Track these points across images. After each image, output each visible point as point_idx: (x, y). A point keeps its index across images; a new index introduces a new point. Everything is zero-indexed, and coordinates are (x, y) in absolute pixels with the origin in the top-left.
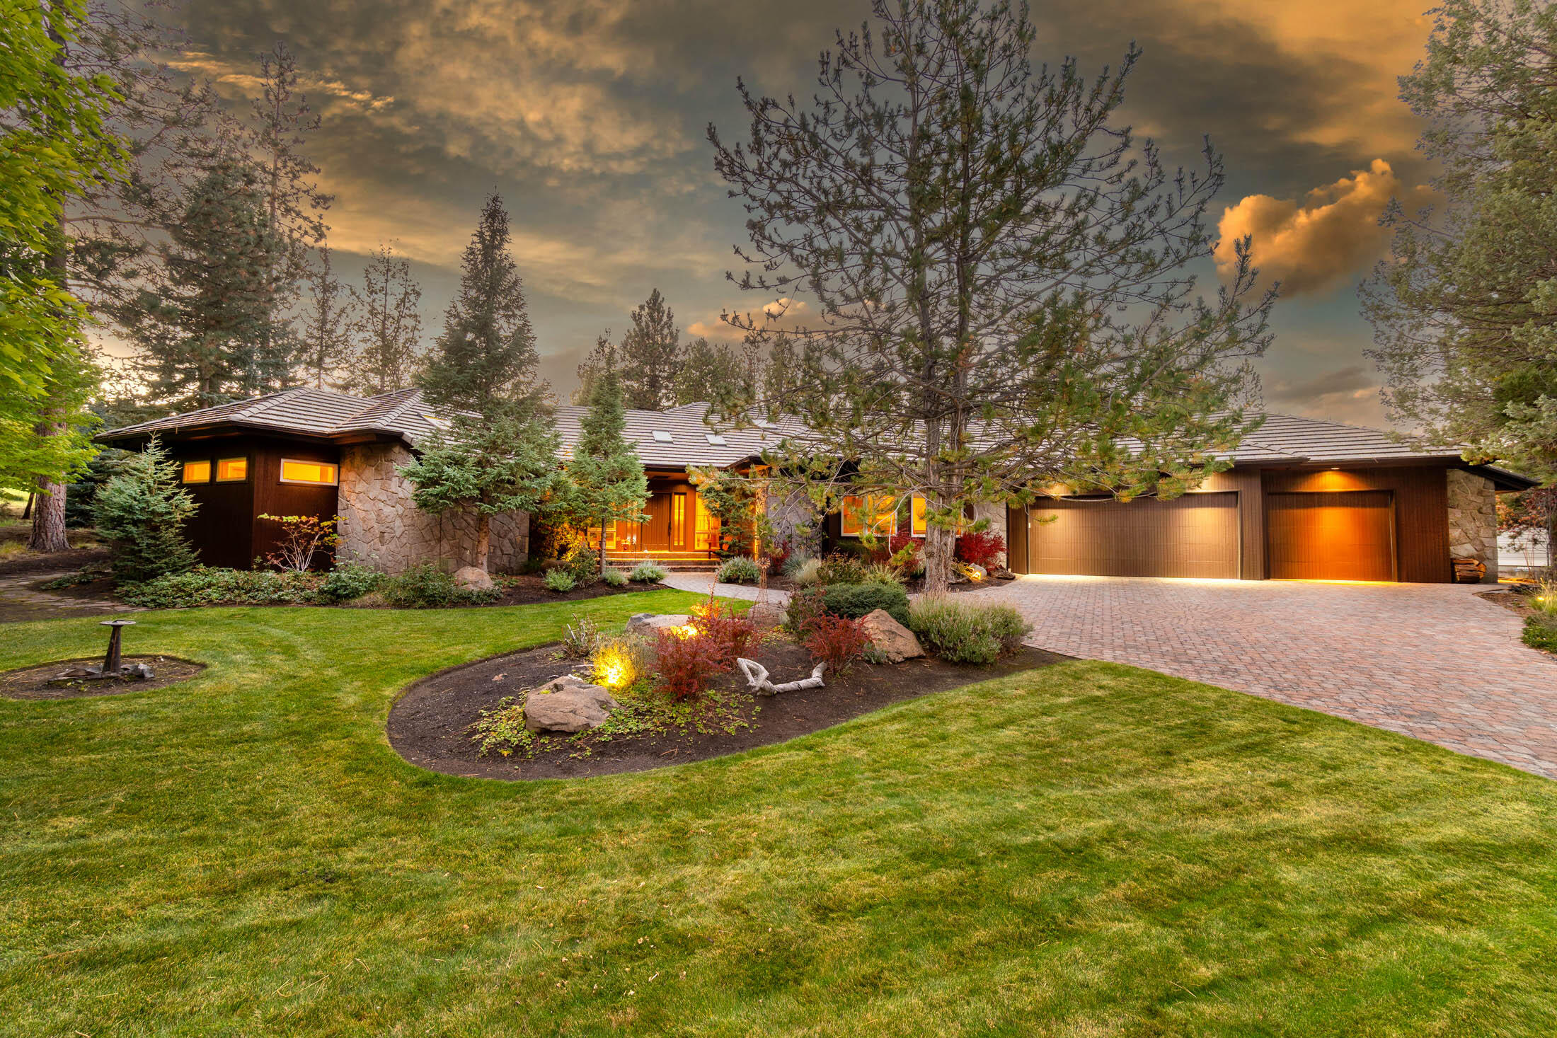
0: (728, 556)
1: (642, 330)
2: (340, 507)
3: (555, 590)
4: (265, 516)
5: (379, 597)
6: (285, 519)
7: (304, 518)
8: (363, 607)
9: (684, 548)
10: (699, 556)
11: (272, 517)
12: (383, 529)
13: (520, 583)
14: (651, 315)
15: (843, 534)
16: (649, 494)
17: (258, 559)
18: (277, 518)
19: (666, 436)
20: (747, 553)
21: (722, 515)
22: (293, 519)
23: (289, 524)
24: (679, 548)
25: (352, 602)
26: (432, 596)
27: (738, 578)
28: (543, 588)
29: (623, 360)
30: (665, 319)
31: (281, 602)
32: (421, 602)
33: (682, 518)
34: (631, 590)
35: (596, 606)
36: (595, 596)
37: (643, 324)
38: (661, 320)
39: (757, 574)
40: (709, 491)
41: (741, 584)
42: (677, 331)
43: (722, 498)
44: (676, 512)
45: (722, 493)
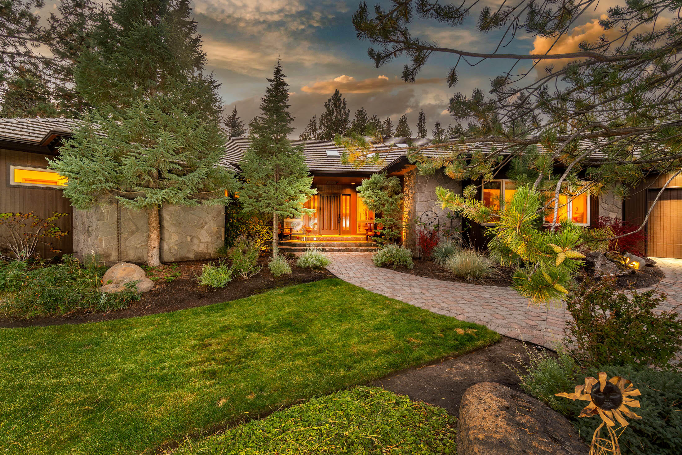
1: (329, 111)
3: (209, 287)
10: (357, 239)
12: (88, 223)
14: (334, 104)
16: (314, 191)
19: (336, 153)
20: (398, 240)
21: (377, 209)
24: (345, 233)
27: (392, 264)
29: (320, 129)
30: (342, 105)
33: (348, 211)
37: (331, 109)
38: (340, 106)
39: (409, 261)
40: (366, 190)
41: (395, 270)
42: (349, 111)
43: (377, 195)
44: (344, 207)
45: (377, 191)
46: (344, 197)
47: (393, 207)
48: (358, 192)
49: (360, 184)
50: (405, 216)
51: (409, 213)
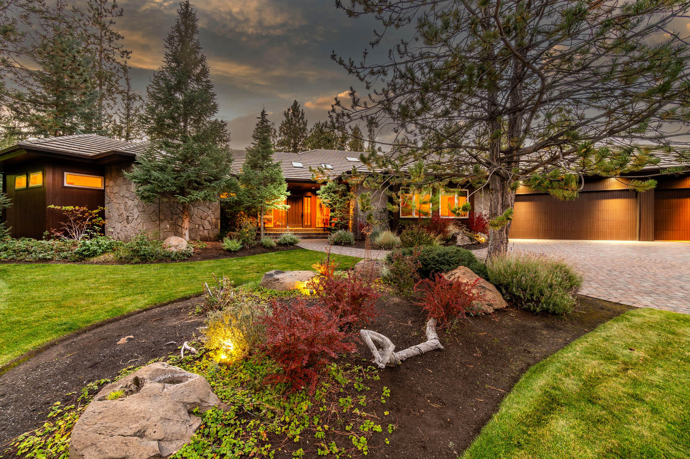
0: (335, 230)
1: (289, 120)
2: (106, 202)
3: (229, 251)
4: (52, 206)
5: (110, 256)
6: (64, 208)
7: (77, 208)
8: (97, 263)
9: (311, 226)
10: (318, 230)
11: (56, 207)
12: (128, 214)
13: (208, 246)
14: (293, 113)
15: (401, 217)
16: (289, 194)
17: (46, 233)
18: (59, 208)
19: (300, 165)
20: (346, 227)
21: (332, 206)
22: (70, 208)
23: (67, 211)
24: (307, 226)
25: (92, 260)
26: (144, 255)
27: (341, 242)
28: (222, 249)
29: (280, 136)
30: (300, 115)
31: (45, 260)
32: (137, 259)
33: (309, 211)
34: (278, 250)
35: (252, 261)
36: (254, 254)
37: (290, 118)
38: (298, 115)
39: (352, 240)
40: (324, 193)
41: (343, 246)
42: (307, 121)
43: (331, 196)
44: (306, 208)
45: (331, 194)
46: (306, 198)
47: (342, 204)
48: (318, 194)
49: (319, 189)
50: (351, 212)
51: (354, 210)
